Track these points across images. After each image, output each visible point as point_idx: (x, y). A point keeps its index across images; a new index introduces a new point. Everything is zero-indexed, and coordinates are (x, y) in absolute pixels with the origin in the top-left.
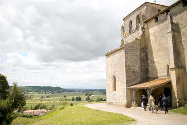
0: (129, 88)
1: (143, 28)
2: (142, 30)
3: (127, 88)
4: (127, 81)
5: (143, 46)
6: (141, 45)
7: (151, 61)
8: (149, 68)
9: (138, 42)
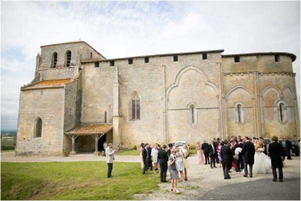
0: (66, 134)
1: (80, 69)
2: (79, 71)
3: (64, 134)
4: (65, 125)
5: (79, 88)
6: (77, 87)
7: (84, 106)
8: (82, 112)
9: (76, 83)
